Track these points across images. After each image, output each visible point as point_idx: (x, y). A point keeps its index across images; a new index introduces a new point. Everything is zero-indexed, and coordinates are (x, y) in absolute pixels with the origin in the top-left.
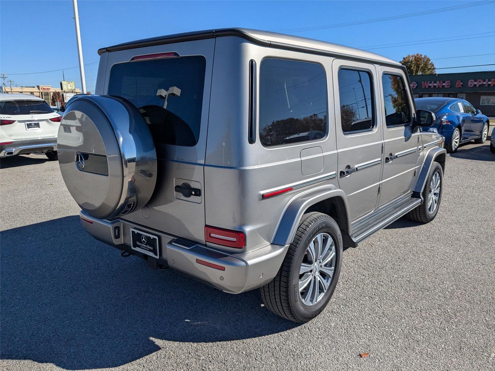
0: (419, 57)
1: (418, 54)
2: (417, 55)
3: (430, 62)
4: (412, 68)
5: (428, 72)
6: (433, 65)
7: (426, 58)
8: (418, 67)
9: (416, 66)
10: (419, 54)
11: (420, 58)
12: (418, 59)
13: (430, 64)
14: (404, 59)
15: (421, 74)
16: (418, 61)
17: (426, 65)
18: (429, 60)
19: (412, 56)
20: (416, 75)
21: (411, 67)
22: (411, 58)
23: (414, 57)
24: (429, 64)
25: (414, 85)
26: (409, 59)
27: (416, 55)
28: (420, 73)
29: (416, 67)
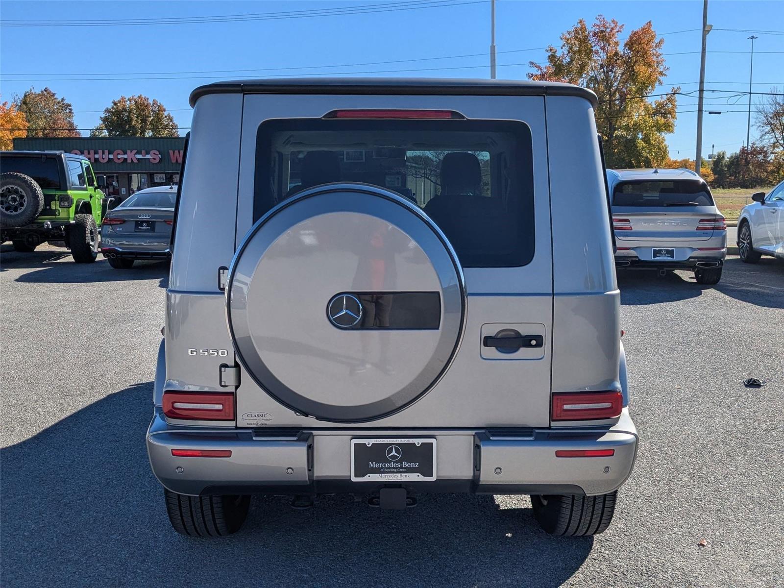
0: (144, 103)
1: (141, 95)
2: (139, 97)
3: (166, 114)
4: (134, 123)
5: (165, 133)
6: (171, 121)
7: (157, 105)
8: (144, 121)
9: (141, 120)
10: (143, 96)
11: (146, 103)
12: (141, 106)
13: (166, 117)
14: (115, 104)
15: (151, 134)
16: (143, 110)
17: (158, 118)
18: (161, 109)
19: (128, 99)
20: (144, 138)
21: (132, 120)
22: (128, 102)
23: (133, 102)
24: (164, 116)
25: (155, 156)
26: (124, 105)
27: (136, 97)
28: (149, 134)
29: (140, 122)
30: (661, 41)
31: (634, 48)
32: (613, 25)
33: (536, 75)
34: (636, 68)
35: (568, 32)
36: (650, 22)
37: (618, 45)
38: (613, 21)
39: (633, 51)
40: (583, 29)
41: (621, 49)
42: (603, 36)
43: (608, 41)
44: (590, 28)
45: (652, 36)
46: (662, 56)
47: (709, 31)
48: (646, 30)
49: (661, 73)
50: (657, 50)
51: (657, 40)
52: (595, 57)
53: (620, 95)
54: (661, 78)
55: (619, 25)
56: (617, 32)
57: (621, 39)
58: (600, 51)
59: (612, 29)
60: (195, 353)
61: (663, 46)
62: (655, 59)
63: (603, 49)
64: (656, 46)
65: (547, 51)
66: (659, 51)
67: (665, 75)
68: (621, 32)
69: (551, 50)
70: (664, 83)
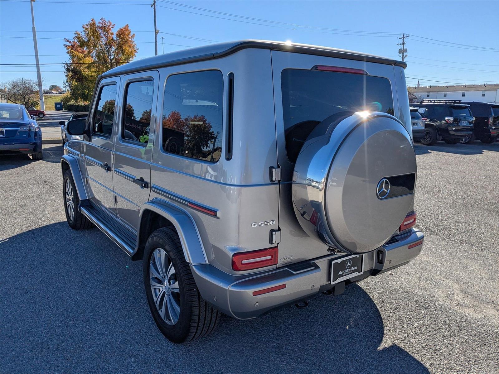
30: (133, 36)
31: (121, 37)
32: (109, 24)
33: (69, 46)
34: (124, 48)
35: (86, 24)
36: (128, 25)
37: (113, 34)
38: (109, 22)
39: (121, 38)
40: (94, 23)
41: (114, 37)
42: (105, 29)
43: (107, 32)
44: (97, 24)
45: (129, 32)
46: (135, 43)
47: (158, 33)
48: (126, 28)
49: (135, 51)
50: (132, 39)
51: (132, 34)
52: (101, 40)
53: (116, 60)
54: (135, 54)
55: (112, 24)
56: (112, 28)
57: (114, 31)
58: (103, 36)
59: (109, 26)
60: (256, 225)
61: (135, 37)
62: (131, 43)
63: (105, 35)
64: (132, 37)
65: (75, 33)
66: (133, 40)
67: (137, 52)
68: (114, 28)
69: (77, 33)
70: (136, 56)
